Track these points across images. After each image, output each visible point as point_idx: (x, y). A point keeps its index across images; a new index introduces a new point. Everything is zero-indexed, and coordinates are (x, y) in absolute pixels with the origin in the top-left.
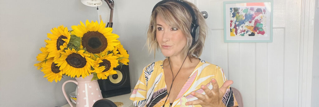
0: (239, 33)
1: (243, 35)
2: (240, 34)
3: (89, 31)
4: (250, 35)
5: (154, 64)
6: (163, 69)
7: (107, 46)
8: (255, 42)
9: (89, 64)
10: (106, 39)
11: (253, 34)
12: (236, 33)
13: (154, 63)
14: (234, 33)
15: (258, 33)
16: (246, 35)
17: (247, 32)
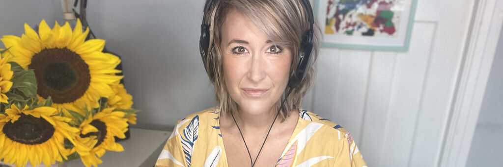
0: (343, 29)
1: (349, 33)
2: (345, 30)
3: (46, 48)
4: (364, 34)
5: (196, 120)
6: (220, 138)
7: (91, 84)
8: (372, 49)
9: (61, 133)
10: (87, 66)
11: (370, 33)
12: (337, 28)
13: (197, 117)
14: (333, 28)
15: (381, 31)
16: (357, 34)
17: (360, 27)
